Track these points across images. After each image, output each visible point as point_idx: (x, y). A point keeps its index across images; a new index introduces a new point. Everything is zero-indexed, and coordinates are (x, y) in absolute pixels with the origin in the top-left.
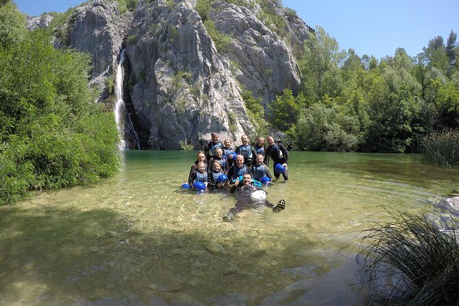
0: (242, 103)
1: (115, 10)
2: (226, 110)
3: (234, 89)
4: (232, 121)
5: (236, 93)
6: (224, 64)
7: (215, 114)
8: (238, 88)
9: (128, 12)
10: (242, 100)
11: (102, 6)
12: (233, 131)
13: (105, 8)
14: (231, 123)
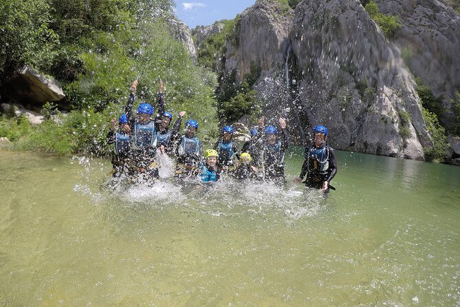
0: (417, 100)
1: (277, 9)
2: (397, 108)
3: (407, 83)
4: (403, 123)
5: (410, 88)
6: (394, 51)
7: (384, 113)
8: (413, 81)
9: (291, 10)
10: (417, 96)
11: (263, 7)
12: (405, 135)
13: (266, 9)
14: (402, 124)
